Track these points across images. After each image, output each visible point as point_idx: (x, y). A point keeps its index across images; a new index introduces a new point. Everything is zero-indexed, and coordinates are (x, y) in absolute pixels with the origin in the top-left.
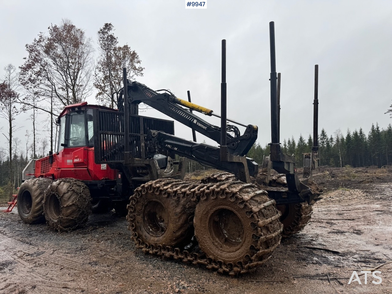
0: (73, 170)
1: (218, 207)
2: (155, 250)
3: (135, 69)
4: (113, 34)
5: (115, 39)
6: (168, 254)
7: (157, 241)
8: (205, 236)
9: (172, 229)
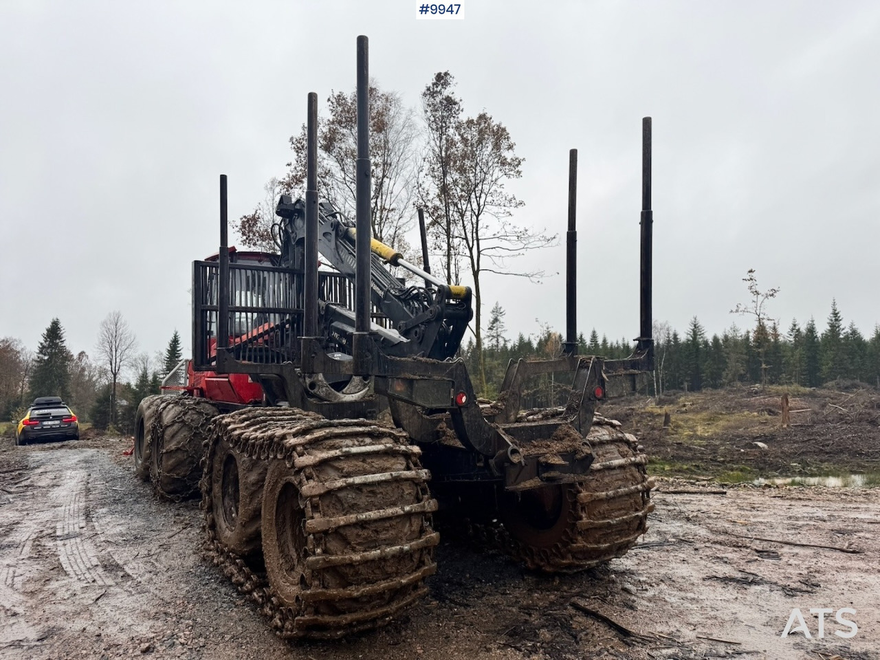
3: (503, 163)
4: (453, 93)
5: (455, 103)
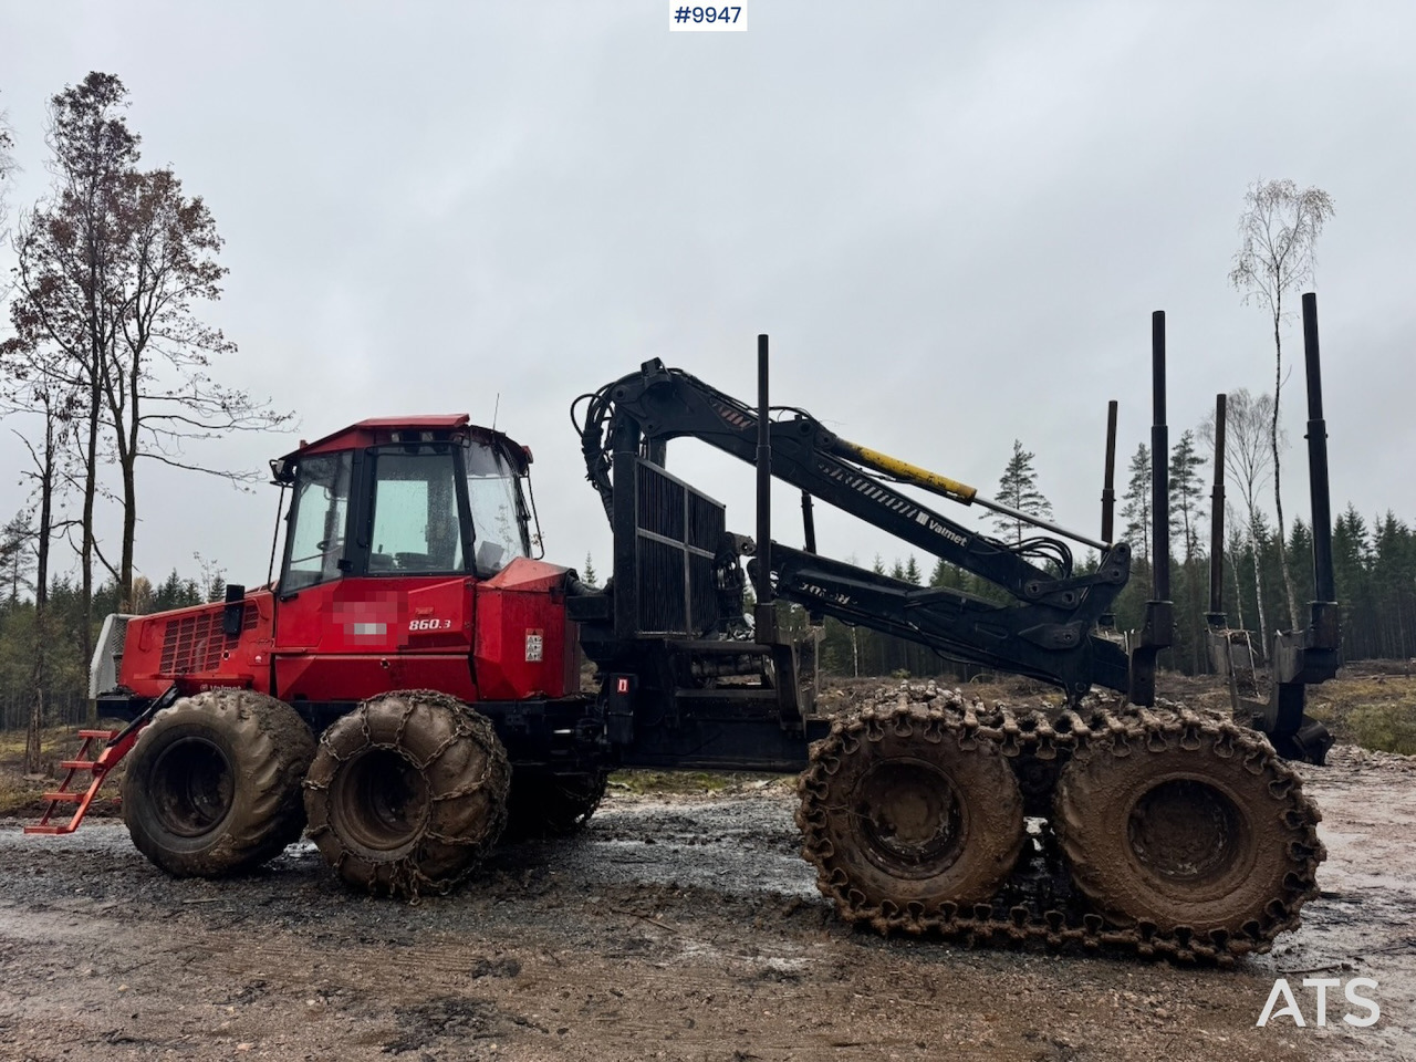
0: (385, 663)
1: (1165, 777)
2: (924, 922)
4: (125, 120)
5: (128, 139)
6: (988, 927)
7: (927, 890)
8: (1118, 863)
9: (993, 849)
